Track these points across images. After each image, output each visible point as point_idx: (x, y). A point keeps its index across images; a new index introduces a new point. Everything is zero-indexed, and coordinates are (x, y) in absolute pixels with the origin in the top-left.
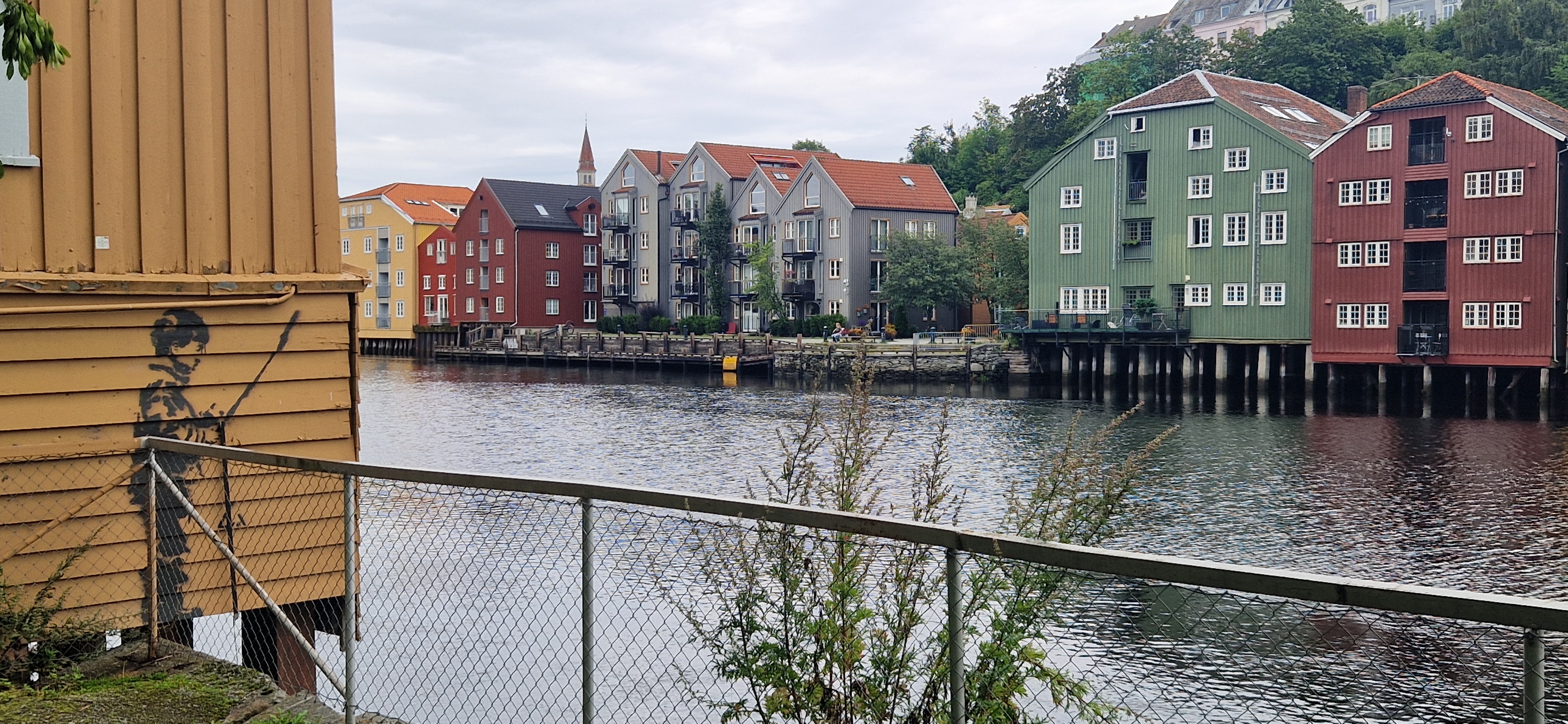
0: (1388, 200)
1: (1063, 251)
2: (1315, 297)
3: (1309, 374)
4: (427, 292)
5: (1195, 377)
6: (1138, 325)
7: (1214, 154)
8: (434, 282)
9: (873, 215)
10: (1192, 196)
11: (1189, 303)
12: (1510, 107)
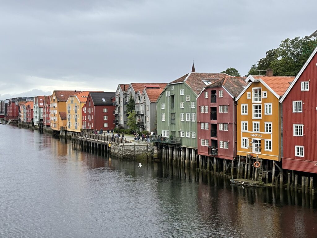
0: (208, 112)
1: (162, 120)
2: (198, 138)
4: (83, 120)
5: (183, 156)
7: (184, 97)
8: (84, 118)
10: (181, 108)
11: (181, 136)
12: (227, 88)
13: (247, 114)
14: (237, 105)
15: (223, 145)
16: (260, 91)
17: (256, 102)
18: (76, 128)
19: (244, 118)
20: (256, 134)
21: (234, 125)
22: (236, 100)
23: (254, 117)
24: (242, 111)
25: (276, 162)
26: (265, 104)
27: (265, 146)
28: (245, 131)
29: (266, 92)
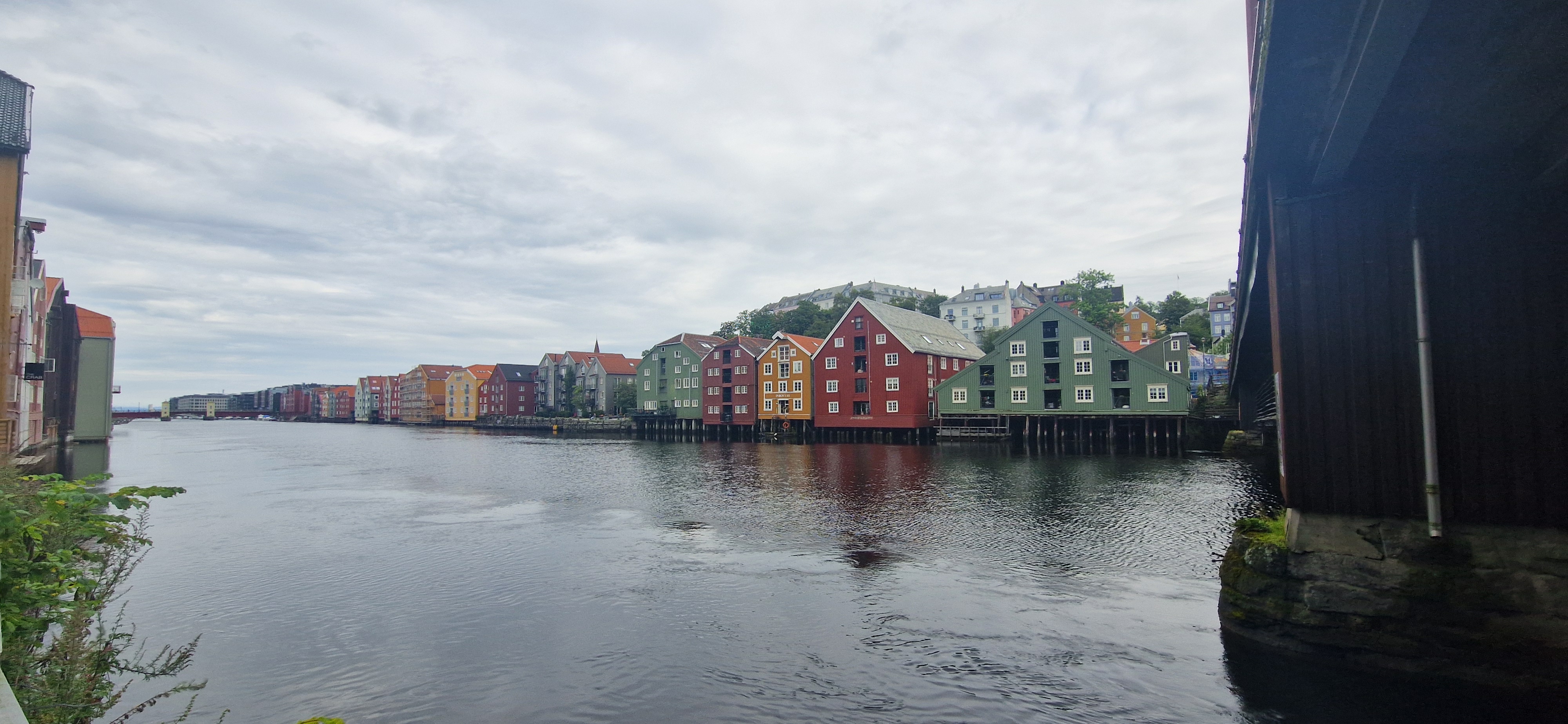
0: (718, 375)
1: (646, 390)
2: (704, 404)
3: (704, 428)
4: (481, 404)
5: (678, 430)
6: (663, 413)
7: (681, 359)
8: (483, 400)
9: (615, 377)
10: (676, 372)
11: (676, 406)
12: (745, 347)
13: (771, 373)
14: (759, 366)
15: (740, 410)
16: (787, 349)
17: (782, 361)
18: (467, 415)
19: (768, 378)
20: (782, 394)
21: (755, 388)
22: (758, 359)
23: (779, 377)
24: (765, 370)
25: (807, 420)
26: (794, 362)
27: (794, 407)
28: (768, 392)
29: (795, 350)
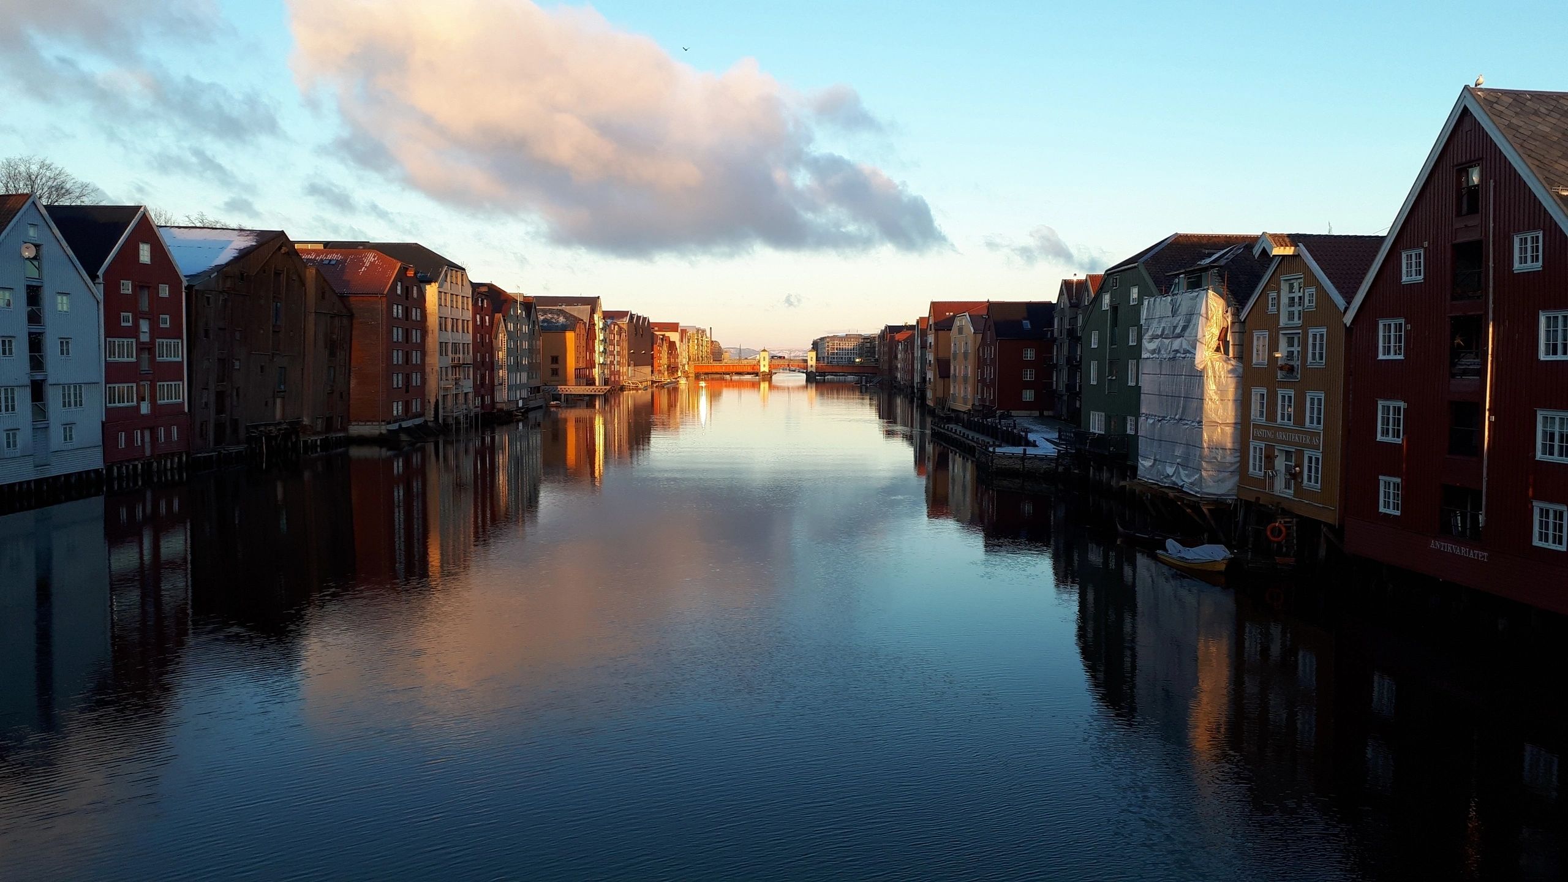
4: (978, 381)
8: (985, 374)
11: (1129, 432)
13: (1265, 364)
14: (1245, 335)
16: (1301, 286)
17: (1290, 324)
18: (965, 400)
19: (1259, 377)
22: (1243, 317)
23: (1281, 376)
26: (1311, 332)
27: (1307, 474)
28: (1259, 420)
29: (1313, 290)
